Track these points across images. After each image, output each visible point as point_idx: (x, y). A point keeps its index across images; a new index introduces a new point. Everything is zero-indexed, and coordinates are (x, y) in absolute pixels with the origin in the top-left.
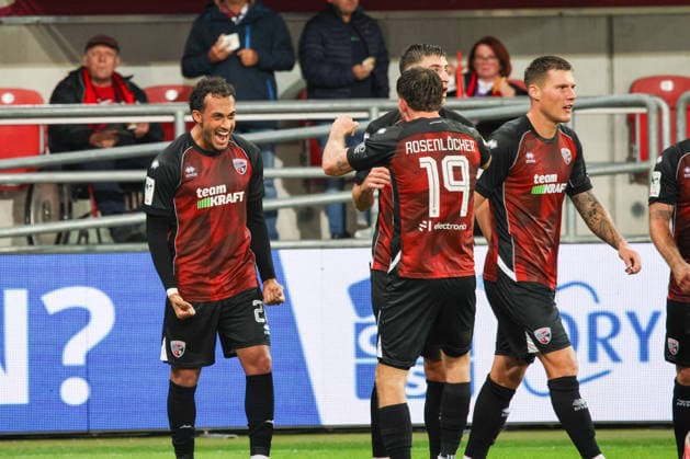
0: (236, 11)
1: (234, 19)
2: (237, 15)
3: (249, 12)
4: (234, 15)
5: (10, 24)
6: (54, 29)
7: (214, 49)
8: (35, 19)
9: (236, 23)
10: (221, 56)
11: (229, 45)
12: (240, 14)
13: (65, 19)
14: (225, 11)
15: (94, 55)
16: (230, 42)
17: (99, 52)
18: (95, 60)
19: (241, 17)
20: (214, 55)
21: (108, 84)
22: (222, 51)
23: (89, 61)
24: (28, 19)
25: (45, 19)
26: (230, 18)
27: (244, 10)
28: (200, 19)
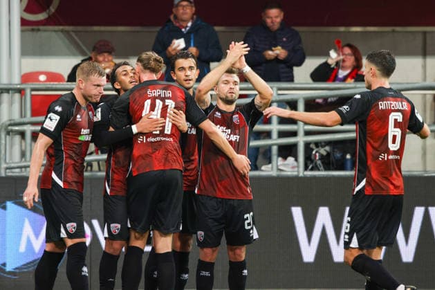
0: (184, 25)
1: (183, 30)
2: (185, 28)
3: (192, 25)
4: (183, 27)
5: (45, 31)
6: (73, 35)
7: (170, 49)
8: (61, 27)
9: (185, 32)
10: (173, 53)
11: (179, 46)
12: (187, 26)
13: (80, 28)
14: (177, 25)
16: (180, 44)
19: (188, 29)
20: (169, 52)
22: (175, 49)
24: (56, 28)
25: (67, 28)
26: (181, 29)
27: (190, 24)
28: (162, 30)
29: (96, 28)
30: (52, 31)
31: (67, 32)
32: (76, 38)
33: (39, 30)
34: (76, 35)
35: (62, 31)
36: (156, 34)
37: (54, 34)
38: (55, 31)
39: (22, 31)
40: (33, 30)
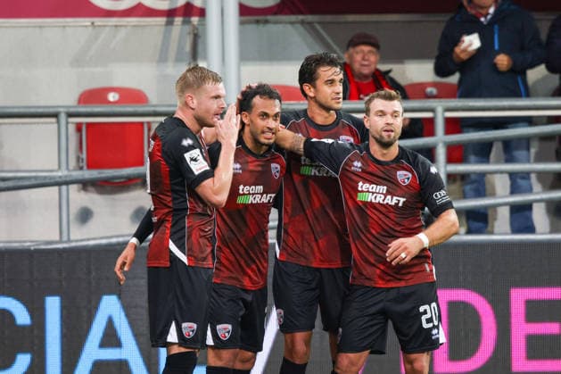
0: (483, 12)
1: (482, 19)
2: (485, 16)
3: (495, 11)
4: (482, 15)
5: (276, 23)
6: (318, 27)
8: (301, 17)
9: (485, 23)
10: (464, 56)
11: (470, 45)
12: (488, 14)
13: (328, 18)
15: (357, 53)
16: (472, 42)
17: (363, 51)
18: (358, 57)
19: (489, 17)
20: (458, 57)
21: (370, 80)
22: (464, 51)
23: (351, 57)
24: (293, 18)
25: (310, 18)
26: (478, 19)
27: (492, 10)
28: (452, 19)
29: (351, 18)
30: (286, 23)
31: (310, 23)
32: (322, 31)
33: (266, 22)
34: (324, 28)
35: (302, 23)
36: (443, 26)
37: (289, 26)
38: (292, 23)
39: (242, 23)
40: (258, 22)
